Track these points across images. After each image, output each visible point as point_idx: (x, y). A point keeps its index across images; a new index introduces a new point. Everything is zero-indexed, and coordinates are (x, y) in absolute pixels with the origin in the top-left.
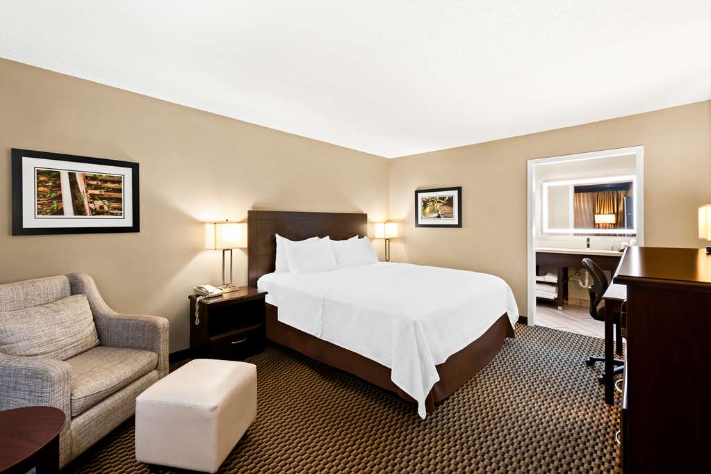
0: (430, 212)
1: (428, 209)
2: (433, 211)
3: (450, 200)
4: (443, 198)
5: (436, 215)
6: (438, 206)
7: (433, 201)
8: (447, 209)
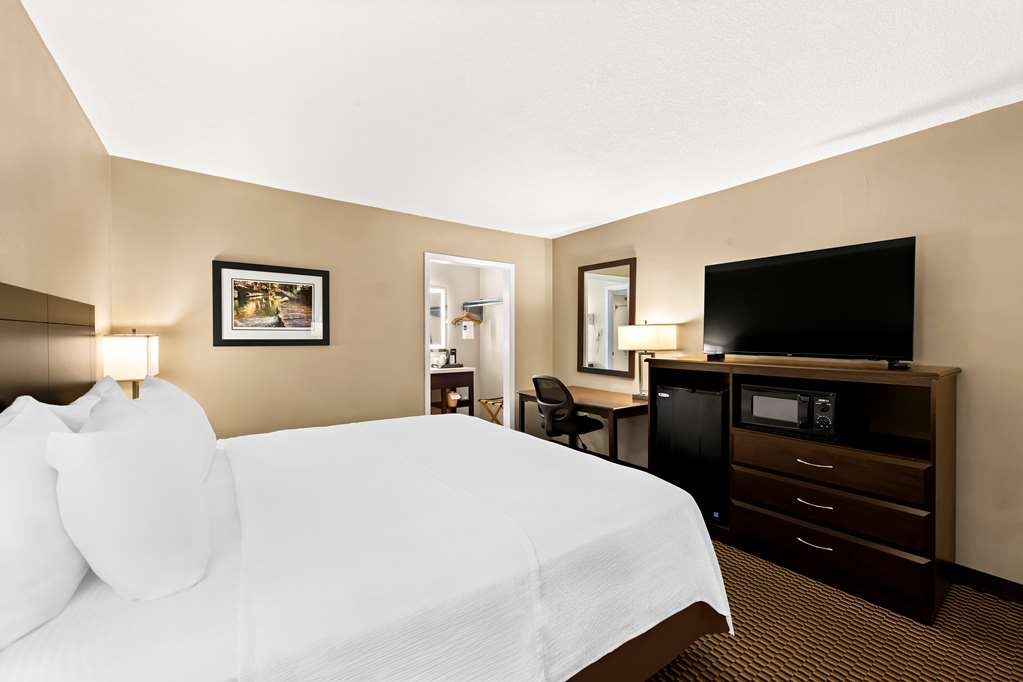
0: (258, 313)
1: (250, 308)
2: (266, 311)
3: (306, 295)
4: (290, 288)
5: (272, 320)
6: (277, 302)
7: (267, 291)
8: (298, 310)
